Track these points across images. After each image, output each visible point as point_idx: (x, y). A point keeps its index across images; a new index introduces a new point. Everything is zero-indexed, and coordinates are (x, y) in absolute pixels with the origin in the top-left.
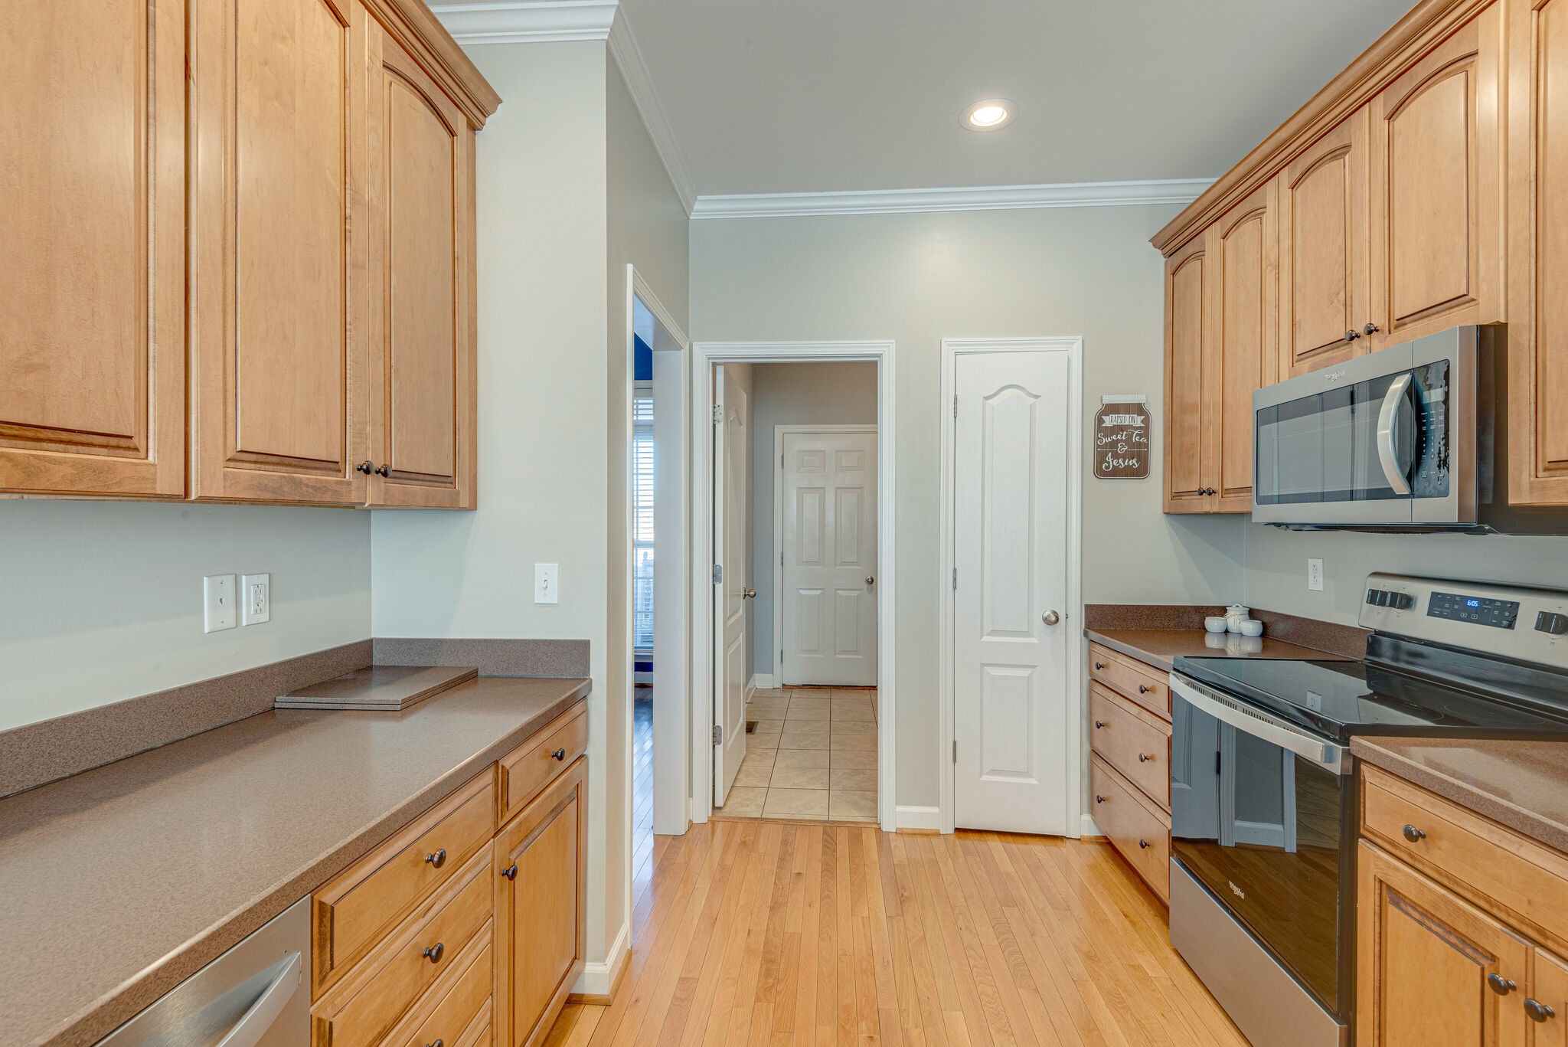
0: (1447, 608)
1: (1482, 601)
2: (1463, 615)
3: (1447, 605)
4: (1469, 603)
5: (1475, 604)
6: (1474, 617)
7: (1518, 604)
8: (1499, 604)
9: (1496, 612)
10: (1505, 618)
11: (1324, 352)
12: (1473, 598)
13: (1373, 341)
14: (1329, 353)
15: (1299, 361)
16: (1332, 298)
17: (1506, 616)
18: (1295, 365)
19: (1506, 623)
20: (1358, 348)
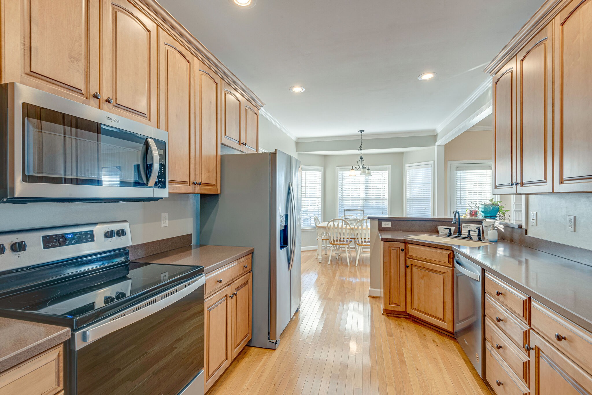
1: (73, 233)
2: (66, 242)
3: (55, 241)
5: (71, 236)
6: (73, 241)
7: (92, 230)
8: (83, 233)
9: (85, 236)
11: (60, 86)
12: (68, 234)
13: (103, 105)
14: (66, 90)
15: (31, 76)
16: (73, 60)
17: (89, 237)
18: (24, 75)
19: (90, 240)
20: (94, 102)
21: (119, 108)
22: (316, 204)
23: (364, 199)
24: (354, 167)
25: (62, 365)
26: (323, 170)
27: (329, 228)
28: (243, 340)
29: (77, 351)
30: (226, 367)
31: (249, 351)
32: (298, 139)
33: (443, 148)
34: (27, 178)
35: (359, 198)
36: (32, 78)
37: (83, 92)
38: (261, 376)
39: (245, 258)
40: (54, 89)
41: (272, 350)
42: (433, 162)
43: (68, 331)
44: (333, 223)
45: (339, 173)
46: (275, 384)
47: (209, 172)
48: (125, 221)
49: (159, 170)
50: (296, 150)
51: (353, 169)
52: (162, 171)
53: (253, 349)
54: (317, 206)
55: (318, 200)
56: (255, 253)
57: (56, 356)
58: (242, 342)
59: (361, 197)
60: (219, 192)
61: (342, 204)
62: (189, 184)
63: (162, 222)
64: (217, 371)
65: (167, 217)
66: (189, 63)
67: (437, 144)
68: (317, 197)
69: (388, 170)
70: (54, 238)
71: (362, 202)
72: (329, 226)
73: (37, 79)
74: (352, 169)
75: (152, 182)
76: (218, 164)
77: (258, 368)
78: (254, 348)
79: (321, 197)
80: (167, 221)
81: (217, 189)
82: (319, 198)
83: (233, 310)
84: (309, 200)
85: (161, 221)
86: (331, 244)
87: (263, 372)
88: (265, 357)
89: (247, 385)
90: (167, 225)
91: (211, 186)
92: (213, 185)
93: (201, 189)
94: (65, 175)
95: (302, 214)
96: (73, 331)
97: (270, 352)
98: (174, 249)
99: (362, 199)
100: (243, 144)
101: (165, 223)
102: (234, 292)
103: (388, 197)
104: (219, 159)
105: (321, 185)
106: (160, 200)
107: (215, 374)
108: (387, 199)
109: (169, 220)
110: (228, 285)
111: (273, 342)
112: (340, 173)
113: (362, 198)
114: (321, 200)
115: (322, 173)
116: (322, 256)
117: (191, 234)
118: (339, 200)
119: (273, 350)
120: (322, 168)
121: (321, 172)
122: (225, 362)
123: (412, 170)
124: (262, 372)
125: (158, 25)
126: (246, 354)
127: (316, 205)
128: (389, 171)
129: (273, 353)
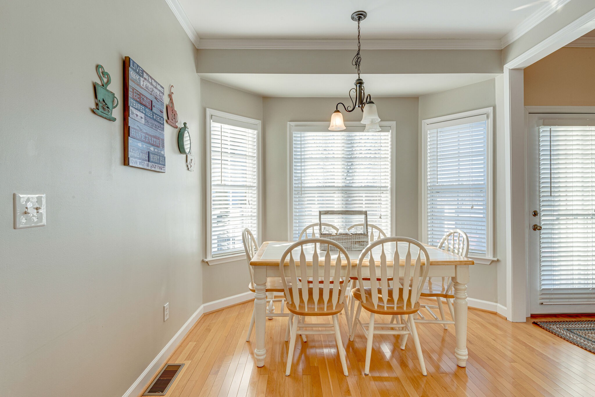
22: (245, 200)
23: (344, 189)
24: (340, 107)
26: (260, 127)
27: (286, 266)
33: (521, 76)
35: (334, 187)
42: (492, 108)
45: (294, 135)
50: (195, 70)
51: (338, 111)
54: (247, 206)
55: (250, 191)
59: (336, 185)
61: (299, 201)
67: (508, 66)
68: (249, 184)
69: (390, 131)
71: (340, 195)
72: (288, 258)
74: (335, 112)
79: (255, 185)
82: (254, 189)
84: (230, 191)
95: (214, 223)
99: (339, 189)
103: (392, 184)
105: (255, 159)
108: (389, 188)
112: (296, 135)
113: (340, 187)
114: (255, 192)
115: (258, 133)
118: (294, 192)
120: (259, 122)
121: (256, 132)
123: (439, 130)
127: (247, 202)
128: (392, 134)
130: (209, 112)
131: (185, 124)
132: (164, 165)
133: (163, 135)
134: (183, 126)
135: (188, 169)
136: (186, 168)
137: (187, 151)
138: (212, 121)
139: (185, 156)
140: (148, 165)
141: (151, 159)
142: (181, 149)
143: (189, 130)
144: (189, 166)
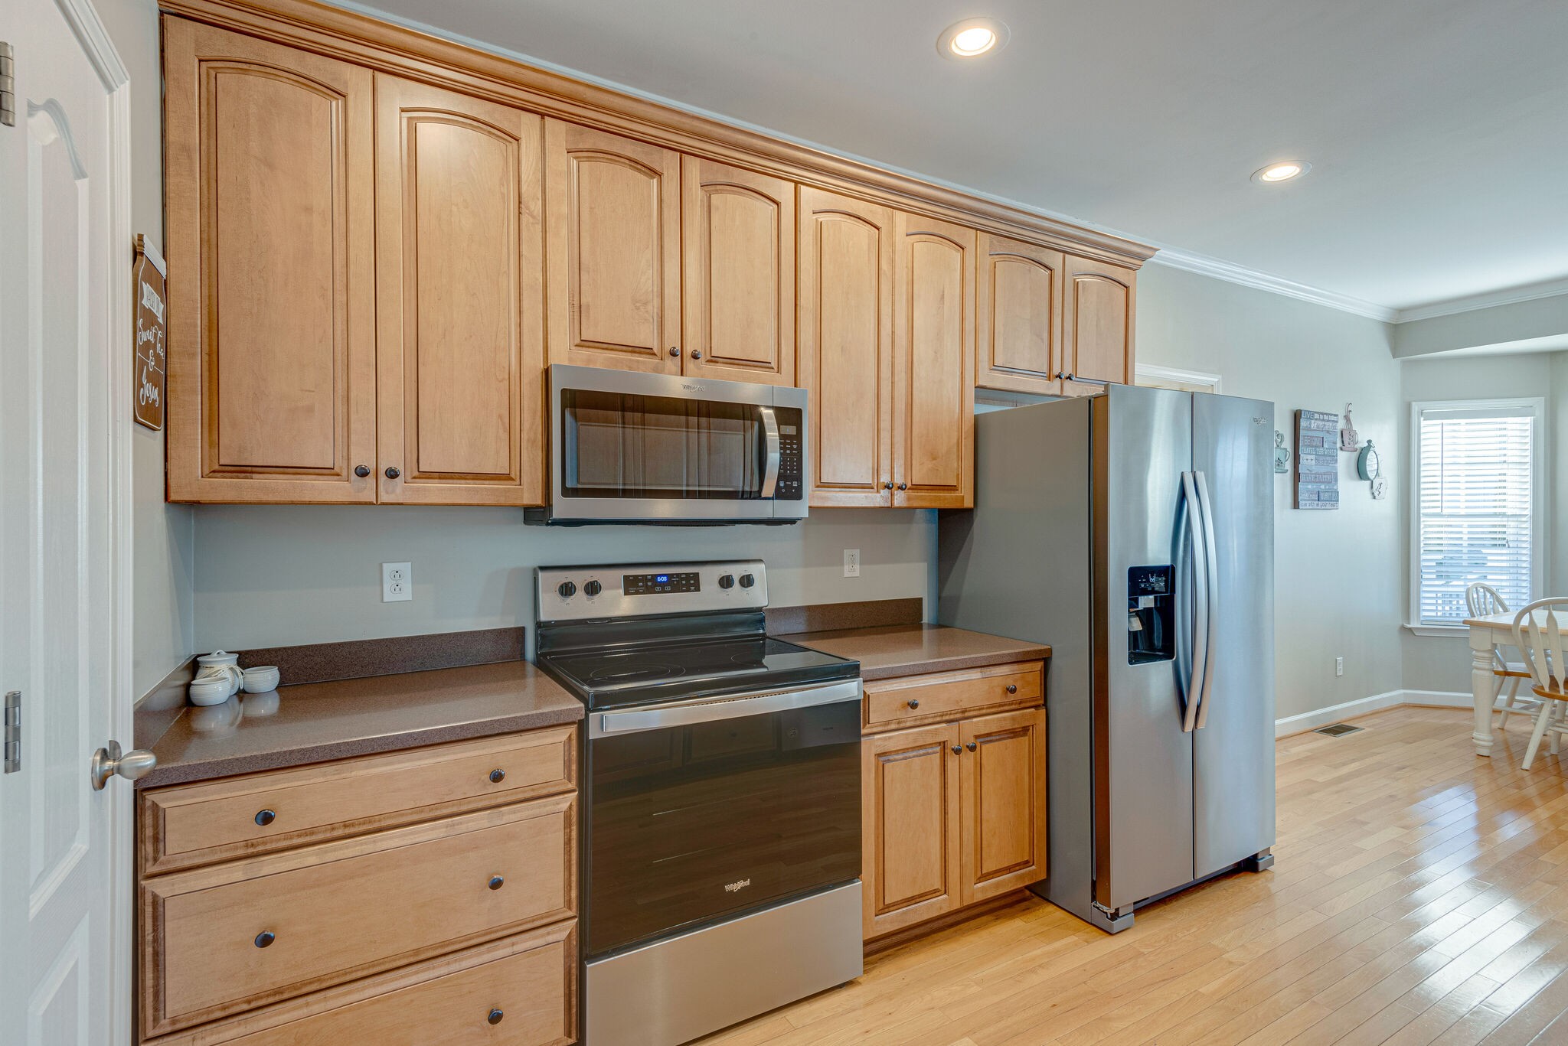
0: (641, 586)
1: (669, 576)
2: (658, 589)
3: (641, 584)
4: (659, 579)
5: (665, 579)
6: (668, 588)
7: (698, 574)
8: (684, 576)
9: (684, 582)
10: (692, 585)
11: (621, 351)
12: (661, 575)
13: (688, 364)
14: (629, 354)
15: (582, 346)
16: (638, 305)
17: (691, 583)
18: (574, 348)
19: (693, 588)
20: (672, 364)
21: (717, 362)
22: (1503, 539)
25: (574, 753)
26: (1540, 410)
28: (1009, 869)
29: (591, 742)
30: (941, 908)
31: (1038, 908)
32: (1401, 311)
34: (567, 492)
36: (584, 349)
37: (655, 351)
38: (1033, 971)
39: (1015, 667)
40: (612, 358)
41: (1101, 932)
43: (579, 709)
44: (1547, 612)
46: (1055, 1005)
47: (934, 459)
48: (760, 561)
49: (780, 465)
50: (1390, 355)
52: (794, 466)
53: (1051, 908)
54: (1513, 549)
56: (1056, 662)
57: (565, 737)
58: (1007, 875)
60: (968, 503)
62: (876, 488)
63: (845, 567)
64: (913, 906)
65: (857, 558)
66: (878, 229)
68: (1509, 512)
70: (640, 581)
73: (590, 349)
75: (769, 489)
76: (965, 438)
77: (1038, 952)
78: (1055, 907)
79: (1527, 512)
80: (857, 567)
81: (963, 497)
83: (965, 785)
84: (1465, 524)
85: (842, 564)
86: (1539, 691)
87: (1043, 968)
88: (1073, 939)
89: (984, 973)
90: (857, 574)
91: (940, 490)
92: (952, 488)
93: (909, 499)
94: (624, 484)
96: (588, 710)
97: (1094, 933)
98: (874, 627)
100: (1061, 378)
101: (852, 569)
102: (971, 742)
104: (968, 425)
106: (799, 522)
107: (904, 909)
109: (861, 564)
110: (948, 722)
111: (1106, 913)
115: (1536, 420)
116: (1492, 731)
117: (921, 600)
119: (1104, 933)
120: (1539, 401)
121: (1529, 419)
122: (939, 898)
124: (1040, 966)
125: (796, 183)
126: (1026, 912)
129: (1101, 939)
130: (1416, 407)
131: (1369, 442)
132: (1338, 501)
133: (1336, 469)
134: (1366, 445)
135: (1374, 498)
136: (1370, 496)
137: (1371, 475)
138: (1422, 419)
139: (1368, 483)
140: (1318, 505)
141: (1322, 498)
142: (1361, 473)
143: (1376, 449)
144: (1376, 494)
